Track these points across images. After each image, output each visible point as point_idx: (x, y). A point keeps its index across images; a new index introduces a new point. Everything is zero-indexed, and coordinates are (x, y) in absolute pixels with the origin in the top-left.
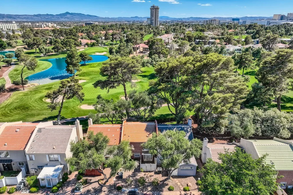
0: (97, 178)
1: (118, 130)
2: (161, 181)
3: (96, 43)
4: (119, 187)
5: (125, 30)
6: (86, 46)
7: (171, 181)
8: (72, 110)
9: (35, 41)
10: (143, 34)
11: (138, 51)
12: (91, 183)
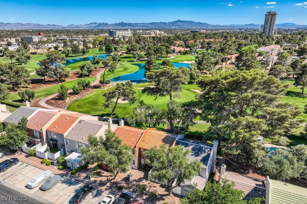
2: (160, 195)
3: (189, 51)
4: (120, 187)
5: (228, 38)
6: (179, 54)
7: (171, 198)
8: (128, 112)
9: (133, 47)
10: (243, 44)
11: (229, 62)
12: (102, 176)
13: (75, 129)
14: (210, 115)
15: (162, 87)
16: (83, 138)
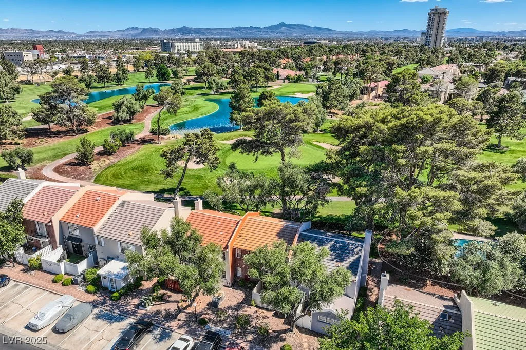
0: (179, 297)
1: (232, 225)
2: (274, 331)
3: (303, 76)
4: (203, 319)
5: (367, 54)
6: (287, 81)
7: (294, 336)
8: (206, 184)
10: (394, 63)
11: (373, 94)
12: (168, 302)
13: (114, 218)
14: (360, 186)
15: (267, 138)
16: (129, 235)
